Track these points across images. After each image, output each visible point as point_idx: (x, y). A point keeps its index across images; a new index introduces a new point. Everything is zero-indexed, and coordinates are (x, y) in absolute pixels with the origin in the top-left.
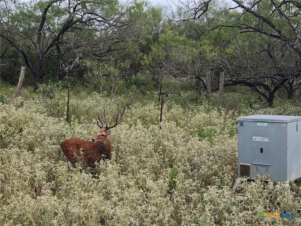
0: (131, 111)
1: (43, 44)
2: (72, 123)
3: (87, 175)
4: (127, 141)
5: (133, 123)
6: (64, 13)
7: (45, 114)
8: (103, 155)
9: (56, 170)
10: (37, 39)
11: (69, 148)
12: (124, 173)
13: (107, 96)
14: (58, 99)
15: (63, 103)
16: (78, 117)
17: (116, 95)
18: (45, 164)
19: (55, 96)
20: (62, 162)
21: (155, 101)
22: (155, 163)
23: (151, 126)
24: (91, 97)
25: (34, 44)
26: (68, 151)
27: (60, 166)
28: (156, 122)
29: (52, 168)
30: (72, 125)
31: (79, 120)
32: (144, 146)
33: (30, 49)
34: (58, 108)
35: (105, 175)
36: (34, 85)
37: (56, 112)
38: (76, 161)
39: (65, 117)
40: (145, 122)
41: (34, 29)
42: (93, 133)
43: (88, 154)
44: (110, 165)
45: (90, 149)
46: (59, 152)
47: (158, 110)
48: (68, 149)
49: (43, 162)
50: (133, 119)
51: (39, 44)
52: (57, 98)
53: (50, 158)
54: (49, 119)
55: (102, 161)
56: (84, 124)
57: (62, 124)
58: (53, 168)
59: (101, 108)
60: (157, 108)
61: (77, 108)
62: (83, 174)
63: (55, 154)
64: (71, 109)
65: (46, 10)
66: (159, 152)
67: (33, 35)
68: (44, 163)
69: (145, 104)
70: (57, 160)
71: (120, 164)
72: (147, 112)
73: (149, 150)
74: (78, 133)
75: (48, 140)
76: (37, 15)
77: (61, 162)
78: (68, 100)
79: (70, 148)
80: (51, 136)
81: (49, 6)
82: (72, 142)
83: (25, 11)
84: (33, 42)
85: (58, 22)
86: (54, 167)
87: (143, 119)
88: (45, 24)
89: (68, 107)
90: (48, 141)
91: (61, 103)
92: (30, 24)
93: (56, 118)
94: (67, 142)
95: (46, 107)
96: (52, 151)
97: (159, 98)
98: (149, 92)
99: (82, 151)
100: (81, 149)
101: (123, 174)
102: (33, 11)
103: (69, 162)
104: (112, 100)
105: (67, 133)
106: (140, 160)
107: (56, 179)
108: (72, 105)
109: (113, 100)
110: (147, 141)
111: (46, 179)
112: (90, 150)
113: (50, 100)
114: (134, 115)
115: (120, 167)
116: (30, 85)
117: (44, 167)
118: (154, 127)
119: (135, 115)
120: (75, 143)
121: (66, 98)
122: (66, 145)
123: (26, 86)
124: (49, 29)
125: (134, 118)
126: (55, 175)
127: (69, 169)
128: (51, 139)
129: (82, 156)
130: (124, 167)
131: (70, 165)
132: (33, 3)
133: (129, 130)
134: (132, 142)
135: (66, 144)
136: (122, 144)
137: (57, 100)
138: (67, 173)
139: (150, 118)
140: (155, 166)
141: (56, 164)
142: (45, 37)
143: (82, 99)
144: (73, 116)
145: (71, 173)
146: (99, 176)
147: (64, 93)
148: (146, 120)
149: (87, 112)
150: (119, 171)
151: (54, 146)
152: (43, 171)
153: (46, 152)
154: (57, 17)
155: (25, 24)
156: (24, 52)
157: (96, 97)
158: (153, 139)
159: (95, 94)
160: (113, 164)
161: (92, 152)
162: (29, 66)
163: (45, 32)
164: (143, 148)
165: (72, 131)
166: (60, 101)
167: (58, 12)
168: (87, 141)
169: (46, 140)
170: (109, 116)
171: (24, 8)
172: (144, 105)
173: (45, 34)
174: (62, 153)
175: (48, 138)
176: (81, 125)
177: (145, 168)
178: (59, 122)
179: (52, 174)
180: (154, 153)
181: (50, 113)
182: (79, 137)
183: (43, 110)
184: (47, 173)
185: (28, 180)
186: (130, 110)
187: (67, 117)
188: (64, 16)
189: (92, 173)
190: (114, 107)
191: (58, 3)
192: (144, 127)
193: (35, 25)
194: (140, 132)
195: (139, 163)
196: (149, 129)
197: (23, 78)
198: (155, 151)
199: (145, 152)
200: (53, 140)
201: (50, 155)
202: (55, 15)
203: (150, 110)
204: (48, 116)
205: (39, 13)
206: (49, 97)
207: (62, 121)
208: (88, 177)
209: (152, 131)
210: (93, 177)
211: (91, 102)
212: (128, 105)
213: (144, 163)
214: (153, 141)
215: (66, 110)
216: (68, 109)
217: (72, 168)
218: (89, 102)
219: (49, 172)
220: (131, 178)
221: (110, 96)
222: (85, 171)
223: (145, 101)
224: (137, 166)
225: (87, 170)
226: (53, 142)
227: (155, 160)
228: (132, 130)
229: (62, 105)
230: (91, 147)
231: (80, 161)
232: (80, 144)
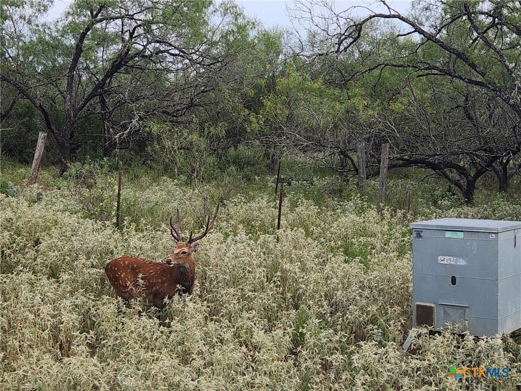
0: (227, 211)
1: (76, 94)
2: (125, 230)
3: (151, 320)
4: (220, 262)
5: (230, 231)
6: (113, 41)
7: (79, 215)
8: (178, 286)
9: (96, 311)
10: (66, 86)
11: (119, 273)
12: (214, 317)
13: (187, 184)
14: (102, 189)
15: (110, 196)
16: (136, 220)
17: (202, 182)
18: (78, 302)
19: (96, 183)
20: (108, 297)
21: (269, 194)
22: (269, 300)
23: (262, 237)
24: (158, 185)
25: (62, 93)
26: (117, 279)
27: (104, 304)
28: (271, 229)
29: (90, 309)
30: (126, 234)
31: (138, 226)
32: (249, 272)
33: (54, 102)
34: (102, 204)
35: (181, 322)
36: (60, 164)
37: (97, 211)
38: (131, 296)
39: (115, 220)
40: (251, 229)
41: (62, 67)
43: (153, 285)
44: (191, 304)
45: (156, 276)
46: (103, 281)
47: (273, 209)
48: (117, 275)
49: (74, 298)
50: (231, 224)
51: (71, 95)
52: (100, 186)
53: (86, 291)
54: (86, 223)
55: (176, 297)
56: (145, 233)
57: (109, 231)
58: (91, 308)
59: (175, 204)
60: (272, 204)
61: (134, 205)
62: (143, 318)
63: (95, 284)
64: (124, 206)
65: (83, 35)
66: (275, 282)
67: (59, 79)
68: (77, 299)
70: (99, 295)
71: (208, 302)
72: (255, 213)
73: (257, 277)
74: (136, 247)
75: (83, 259)
76: (67, 44)
77: (105, 298)
78: (119, 190)
79: (121, 274)
80: (88, 253)
81: (88, 30)
82: (124, 263)
83: (47, 37)
84: (59, 91)
85: (103, 57)
86: (93, 307)
87: (248, 224)
88: (81, 59)
89: (118, 202)
90: (83, 261)
91: (106, 196)
92: (55, 60)
93: (98, 221)
94: (115, 263)
95: (81, 202)
96: (90, 278)
97: (275, 187)
98: (258, 177)
99: (142, 279)
100: (141, 275)
101: (212, 320)
102: (60, 38)
103: (120, 299)
105: (116, 247)
106: (243, 296)
107: (97, 327)
108: (126, 200)
109: (196, 191)
110: (255, 262)
111: (80, 327)
112: (156, 278)
113: (88, 190)
114: (231, 218)
115: (208, 307)
116: (53, 164)
117: (76, 306)
118: (266, 238)
119: (235, 217)
120: (129, 264)
121: (116, 187)
122: (115, 269)
123: (47, 166)
124: (87, 68)
125: (232, 222)
126: (95, 320)
127: (120, 310)
128: (88, 258)
129: (142, 287)
130: (215, 308)
131: (121, 304)
132: (60, 24)
133: (224, 244)
134: (229, 264)
135: (113, 268)
136: (211, 267)
137: (100, 190)
138: (116, 317)
139: (260, 222)
140: (267, 307)
141: (96, 302)
142: (80, 81)
143: (142, 188)
144: (126, 218)
145: (123, 317)
146: (172, 324)
147: (112, 179)
148: (253, 226)
149: (151, 211)
150: (206, 314)
151: (93, 271)
152: (74, 313)
153: (80, 280)
154: (102, 49)
155: (47, 59)
156: (45, 108)
157: (167, 186)
158: (265, 260)
159: (164, 181)
160: (195, 303)
161: (160, 281)
162: (53, 132)
163: (81, 73)
164: (247, 274)
165: (126, 245)
166: (105, 192)
167: (104, 40)
168: (151, 263)
169: (80, 259)
170: (189, 218)
171: (45, 33)
172: (250, 199)
173: (80, 77)
174: (107, 282)
175: (84, 256)
176: (141, 235)
177: (251, 309)
178: (104, 228)
179: (90, 319)
180: (267, 283)
181: (87, 213)
182: (137, 255)
183: (75, 208)
184: (82, 316)
185: (49, 329)
186: (225, 208)
187: (118, 221)
188: (114, 46)
189: (159, 318)
190: (199, 203)
191: (104, 25)
192: (250, 239)
193: (63, 61)
194: (243, 247)
195: (241, 300)
196: (258, 242)
197: (41, 153)
198: (269, 280)
199: (251, 282)
200: (92, 260)
201: (87, 286)
202: (98, 44)
203: (260, 208)
204: (85, 218)
205: (70, 41)
206: (85, 184)
207: (108, 226)
208: (151, 325)
209: (264, 244)
210: (160, 325)
211: (159, 194)
212: (221, 200)
213: (249, 300)
214: (264, 262)
215: (115, 208)
216: (118, 206)
217: (124, 309)
218: (155, 194)
219: (84, 315)
220: (226, 326)
221: (191, 184)
222: (146, 313)
223: (251, 193)
224: (237, 306)
225: (150, 311)
226: (92, 262)
227: (268, 295)
228: (229, 244)
229: (108, 199)
230: (157, 272)
231: (139, 297)
232: (139, 267)
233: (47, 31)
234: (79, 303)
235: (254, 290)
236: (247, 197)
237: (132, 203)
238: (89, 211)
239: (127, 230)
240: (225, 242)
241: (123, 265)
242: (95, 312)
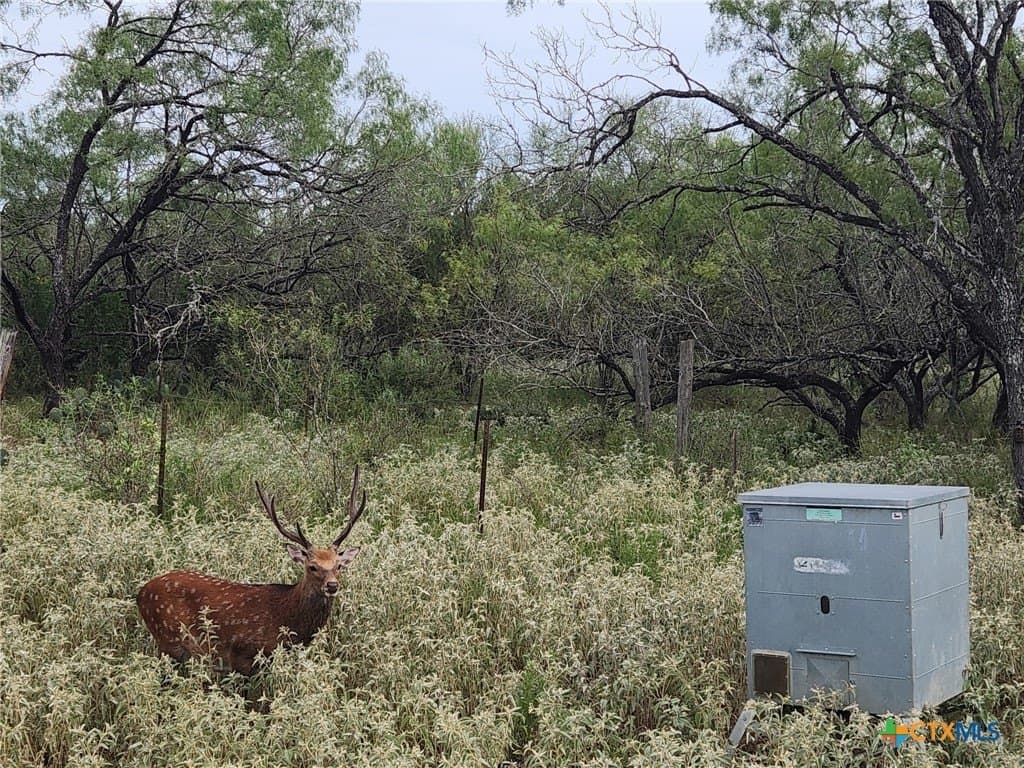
0: (379, 478)
1: (75, 254)
2: (176, 519)
3: (228, 699)
4: (366, 580)
5: (386, 518)
6: (150, 149)
7: (83, 491)
8: (282, 629)
9: (118, 684)
10: (55, 237)
11: (162, 607)
12: (358, 690)
13: (298, 426)
14: (129, 439)
15: (145, 454)
16: (198, 502)
17: (329, 421)
18: (82, 667)
19: (116, 429)
20: (141, 655)
21: (463, 442)
22: (464, 653)
23: (449, 528)
24: (241, 429)
25: (46, 252)
26: (158, 618)
27: (134, 669)
28: (466, 512)
29: (105, 680)
30: (177, 527)
31: (201, 511)
32: (424, 597)
33: (30, 269)
34: (128, 469)
35: (289, 700)
36: (43, 392)
37: (119, 483)
38: (189, 653)
39: (153, 501)
40: (427, 514)
41: (46, 201)
42: (249, 553)
44: (309, 665)
45: (237, 611)
46: (131, 623)
47: (471, 473)
48: (158, 610)
49: (73, 658)
50: (386, 502)
51: (64, 254)
52: (125, 434)
53: (97, 644)
54: (96, 507)
55: (279, 652)
56: (217, 525)
57: (142, 523)
58: (108, 678)
59: (276, 467)
60: (468, 463)
61: (193, 470)
62: (213, 696)
63: (115, 630)
64: (172, 472)
65: (89, 138)
66: (475, 617)
67: (41, 224)
68: (79, 660)
69: (427, 452)
70: (123, 652)
71: (343, 661)
72: (434, 481)
73: (440, 608)
74: (197, 554)
75: (90, 580)
76: (57, 156)
77: (137, 656)
78: (163, 442)
79: (167, 607)
80: (102, 567)
81: (97, 127)
82: (172, 584)
83: (17, 143)
84: (41, 247)
85: (128, 180)
86: (111, 676)
87: (421, 503)
88: (87, 185)
89: (162, 466)
90: (92, 584)
91: (136, 452)
92: (33, 187)
93: (120, 503)
94: (155, 587)
95: (87, 467)
96: (107, 619)
97: (474, 429)
98: (439, 409)
99: (208, 618)
100: (206, 610)
101: (352, 695)
102: (43, 142)
103: (166, 658)
104: (315, 440)
105: (159, 555)
106: (412, 646)
107: (120, 716)
108: (177, 460)
109: (317, 440)
110: (436, 579)
111: (86, 717)
112: (238, 616)
113: (101, 443)
114: (388, 491)
115: (344, 669)
116: (30, 391)
117: (78, 674)
118: (458, 530)
119: (395, 490)
120: (181, 587)
121: (157, 435)
122: (154, 597)
123: (18, 398)
124: (98, 200)
125: (390, 500)
126: (116, 703)
127: (166, 681)
128: (102, 579)
129: (211, 634)
130: (358, 672)
131: (169, 668)
132: (43, 115)
133: (374, 543)
134: (385, 582)
135: (152, 595)
136: (349, 590)
137: (124, 442)
138: (159, 695)
139: (444, 499)
140: (461, 666)
141: (119, 666)
142: (83, 228)
143: (209, 437)
144: (178, 496)
145: (173, 695)
146: (272, 706)
147: (149, 419)
148: (430, 507)
149: (228, 482)
150: (339, 683)
151: (111, 603)
152: (74, 689)
153: (86, 621)
154: (126, 163)
155: (17, 184)
156: (13, 282)
157: (258, 432)
158: (455, 572)
159: (254, 422)
160: (317, 662)
162: (29, 328)
163: (84, 211)
164: (420, 602)
165: (177, 549)
166: (135, 445)
167: (130, 146)
168: (225, 584)
169: (85, 581)
170: (304, 493)
171: (13, 134)
172: (425, 453)
173: (83, 218)
174: (141, 625)
175: (94, 574)
176: (208, 529)
177: (430, 672)
178: (131, 518)
179: (105, 699)
180: (461, 619)
181: (98, 487)
182: (201, 569)
183: (74, 479)
184: (89, 695)
185: (23, 721)
186: (374, 472)
187: (160, 502)
188: (151, 158)
189: (244, 694)
190: (322, 462)
191: (130, 117)
192: (426, 531)
193: (50, 189)
194: (411, 549)
195: (409, 654)
196: (442, 538)
197: (6, 371)
198: (464, 613)
199: (428, 619)
200: (110, 582)
201: (100, 634)
202: (119, 155)
203: (444, 472)
204: (94, 498)
205: (63, 150)
206: (95, 431)
207: (140, 513)
208: (230, 708)
209: (454, 543)
210: (248, 709)
211: (244, 448)
212: (368, 457)
213: (426, 654)
214: (454, 577)
215: (155, 477)
216: (161, 473)
217: (175, 677)
218: (237, 447)
219: (93, 693)
220: (380, 707)
221: (306, 427)
222: (220, 685)
223: (426, 442)
224: (402, 666)
225: (227, 682)
226: (110, 587)
227: (462, 643)
228: (385, 543)
229: (140, 459)
230: (239, 603)
231: (203, 655)
232: (201, 593)
233: (16, 130)
234: (84, 669)
235: (435, 635)
236: (419, 450)
237: (188, 467)
238: (103, 484)
239: (181, 518)
240: (376, 540)
241: (169, 590)
242: (115, 686)
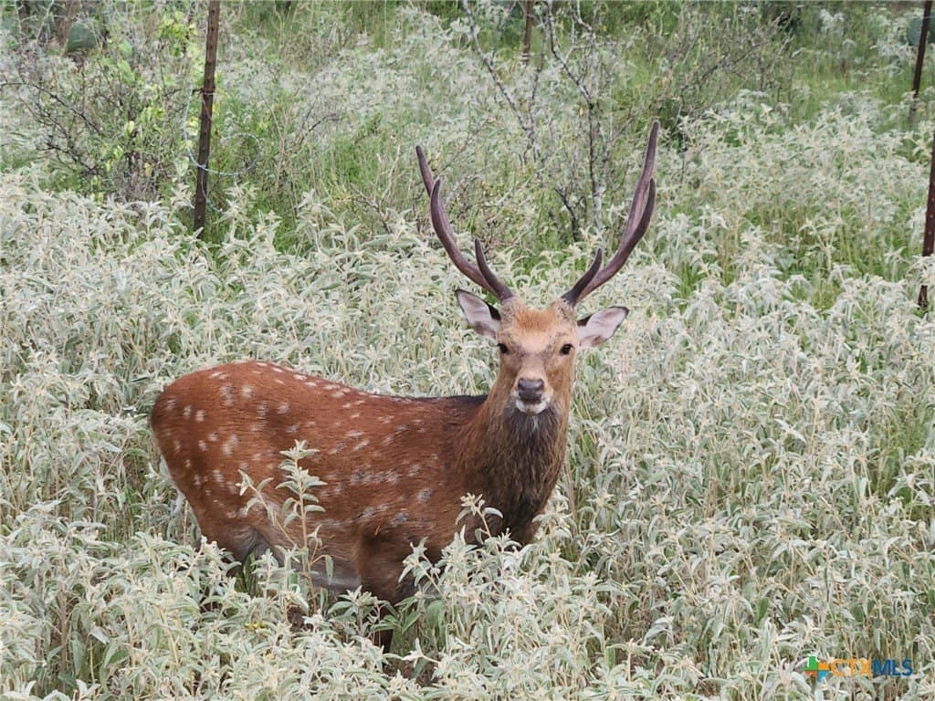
0: (693, 166)
2: (230, 243)
3: (349, 649)
4: (659, 401)
5: (706, 259)
7: (36, 171)
8: (469, 500)
9: (107, 599)
11: (213, 438)
12: (631, 647)
13: (508, 39)
14: (136, 59)
15: (168, 93)
16: (280, 200)
17: (579, 27)
18: (31, 558)
19: (106, 34)
20: (158, 540)
21: (884, 92)
22: (879, 575)
23: (852, 288)
24: (380, 43)
26: (202, 463)
27: (143, 570)
28: (891, 255)
29: (79, 588)
30: (235, 259)
31: (288, 224)
32: (791, 445)
34: (131, 126)
35: (485, 661)
37: (111, 157)
38: (263, 540)
39: (183, 196)
40: (802, 253)
42: (390, 324)
44: (520, 586)
45: (376, 454)
46: (136, 469)
47: (901, 162)
48: (202, 445)
49: (12, 537)
50: (708, 223)
52: (126, 47)
53: (64, 510)
54: (60, 209)
55: (457, 551)
56: (321, 256)
57: (159, 248)
58: (86, 584)
59: (458, 131)
60: (892, 141)
61: (273, 132)
62: (315, 640)
63: (100, 482)
64: (227, 138)
66: (906, 495)
68: (25, 544)
69: (803, 111)
70: (121, 529)
71: (602, 577)
72: (819, 177)
73: (827, 472)
74: (279, 324)
75: (47, 370)
77: (149, 543)
78: (210, 66)
79: (223, 439)
80: (73, 343)
82: (235, 391)
86: (95, 581)
87: (788, 229)
89: (205, 119)
90: (53, 376)
91: (149, 87)
93: (111, 201)
94: (194, 392)
95: (44, 117)
96: (83, 455)
97: (912, 63)
98: (833, 12)
99: (304, 463)
100: (299, 450)
101: (619, 657)
103: (212, 550)
104: (547, 73)
105: (191, 320)
106: (759, 554)
107: (113, 669)
108: (237, 107)
109: (552, 72)
110: (820, 404)
111: (39, 667)
112: (378, 465)
113: (72, 65)
114: (711, 197)
115: (603, 598)
117: (23, 574)
118: (871, 295)
119: (724, 196)
120: (257, 398)
121: (196, 52)
122: (193, 414)
125: (717, 218)
126: (103, 639)
127: (210, 599)
128: (74, 368)
129: (306, 502)
130: (634, 605)
131: (216, 572)
133: (677, 314)
134: (702, 407)
135: (187, 411)
136: (616, 422)
137: (124, 65)
138: (195, 629)
139: (839, 220)
140: (871, 604)
141: (110, 561)
143: (309, 57)
144: (236, 190)
145: (226, 631)
146: (441, 669)
147: (178, 14)
148: (808, 240)
149: (349, 165)
150: (591, 629)
151: (94, 421)
152: (14, 604)
153: (38, 462)
157: (416, 51)
158: (864, 393)
159: (410, 28)
160: (543, 578)
161: (392, 478)
164: (783, 456)
165: (235, 308)
166: (147, 73)
168: (352, 396)
169: (36, 370)
170: (519, 194)
174: (160, 474)
175: (53, 356)
176: (303, 265)
177: (798, 614)
178: (135, 235)
179: (81, 630)
180: (873, 499)
181: (66, 165)
182: (284, 355)
183: (14, 145)
184: (46, 621)
186: (681, 151)
187: (199, 201)
189: (385, 640)
190: (565, 126)
192: (799, 294)
194: (764, 333)
195: (753, 571)
196: (835, 311)
198: (881, 485)
199: (800, 493)
200: (90, 375)
201: (69, 489)
203: (839, 159)
204: (56, 186)
206: (61, 38)
207: (155, 225)
208: (350, 668)
209: (861, 323)
210: (388, 670)
211: (380, 85)
212: (667, 115)
213: (791, 572)
214: (862, 402)
215: (189, 144)
216: (205, 136)
217: (228, 593)
218: (367, 84)
219: (55, 616)
220: (685, 684)
221: (527, 40)
222: (327, 617)
223: (801, 87)
224: (735, 600)
225: (344, 610)
226: (90, 385)
227: (875, 552)
228: (702, 316)
229: (157, 101)
230: (381, 438)
231: (289, 546)
232: (299, 414)
234: (35, 563)
235: (814, 531)
236: (783, 105)
237: (263, 125)
238: (77, 155)
239: (241, 242)
240: (682, 308)
241: (228, 403)
242: (103, 605)
